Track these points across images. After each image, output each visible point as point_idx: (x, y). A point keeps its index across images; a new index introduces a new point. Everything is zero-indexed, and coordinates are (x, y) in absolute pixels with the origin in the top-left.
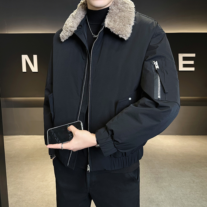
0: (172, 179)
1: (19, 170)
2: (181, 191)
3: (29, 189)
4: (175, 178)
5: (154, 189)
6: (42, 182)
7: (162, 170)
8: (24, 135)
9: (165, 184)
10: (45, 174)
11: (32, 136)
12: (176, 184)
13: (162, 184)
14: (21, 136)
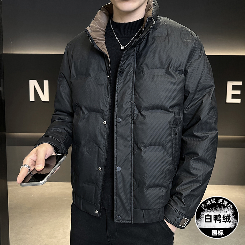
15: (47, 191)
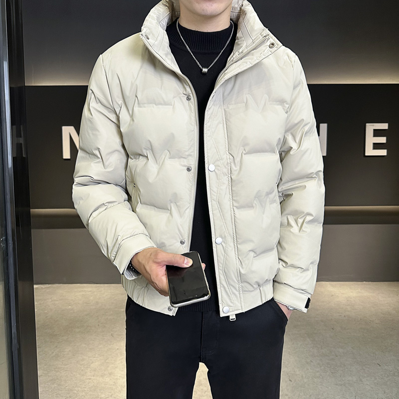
0: (364, 368)
1: (54, 354)
2: (385, 392)
3: (75, 392)
4: (368, 366)
5: (330, 388)
6: (102, 376)
7: (341, 350)
8: (63, 284)
9: (350, 378)
10: (107, 361)
11: (79, 285)
12: (373, 379)
13: (344, 379)
14: (57, 285)
15: (91, 298)
